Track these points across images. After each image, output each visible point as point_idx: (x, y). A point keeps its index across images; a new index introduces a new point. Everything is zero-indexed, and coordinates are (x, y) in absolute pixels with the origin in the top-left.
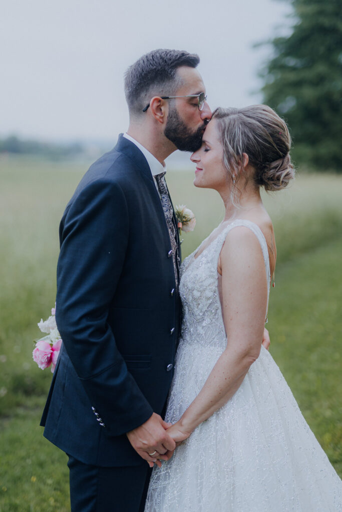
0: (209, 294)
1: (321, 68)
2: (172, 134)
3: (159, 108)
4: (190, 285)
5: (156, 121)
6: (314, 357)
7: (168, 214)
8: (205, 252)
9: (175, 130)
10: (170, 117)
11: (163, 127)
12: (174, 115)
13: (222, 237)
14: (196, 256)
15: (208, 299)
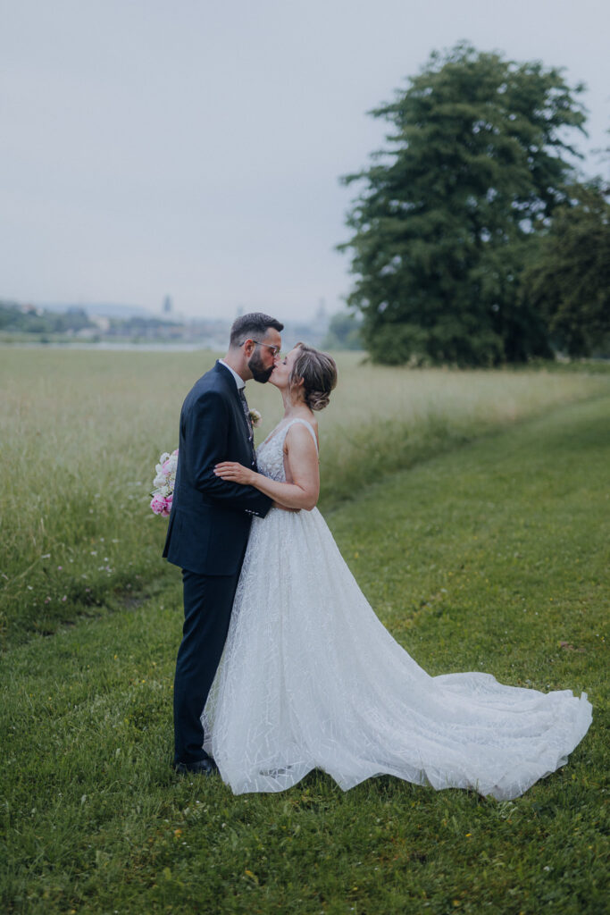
0: (277, 466)
1: (437, 215)
2: (253, 366)
3: (249, 347)
4: (265, 461)
5: (245, 355)
6: (386, 569)
7: (247, 414)
8: (274, 439)
9: (255, 364)
10: (255, 355)
11: (248, 359)
12: (257, 354)
13: (286, 429)
14: (266, 443)
15: (277, 469)
